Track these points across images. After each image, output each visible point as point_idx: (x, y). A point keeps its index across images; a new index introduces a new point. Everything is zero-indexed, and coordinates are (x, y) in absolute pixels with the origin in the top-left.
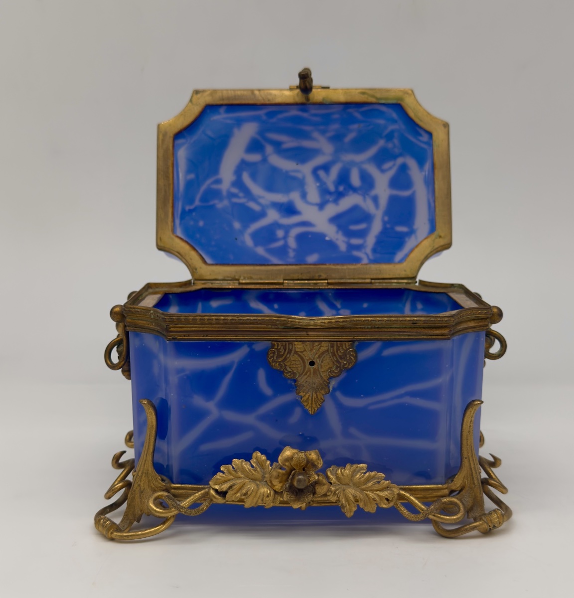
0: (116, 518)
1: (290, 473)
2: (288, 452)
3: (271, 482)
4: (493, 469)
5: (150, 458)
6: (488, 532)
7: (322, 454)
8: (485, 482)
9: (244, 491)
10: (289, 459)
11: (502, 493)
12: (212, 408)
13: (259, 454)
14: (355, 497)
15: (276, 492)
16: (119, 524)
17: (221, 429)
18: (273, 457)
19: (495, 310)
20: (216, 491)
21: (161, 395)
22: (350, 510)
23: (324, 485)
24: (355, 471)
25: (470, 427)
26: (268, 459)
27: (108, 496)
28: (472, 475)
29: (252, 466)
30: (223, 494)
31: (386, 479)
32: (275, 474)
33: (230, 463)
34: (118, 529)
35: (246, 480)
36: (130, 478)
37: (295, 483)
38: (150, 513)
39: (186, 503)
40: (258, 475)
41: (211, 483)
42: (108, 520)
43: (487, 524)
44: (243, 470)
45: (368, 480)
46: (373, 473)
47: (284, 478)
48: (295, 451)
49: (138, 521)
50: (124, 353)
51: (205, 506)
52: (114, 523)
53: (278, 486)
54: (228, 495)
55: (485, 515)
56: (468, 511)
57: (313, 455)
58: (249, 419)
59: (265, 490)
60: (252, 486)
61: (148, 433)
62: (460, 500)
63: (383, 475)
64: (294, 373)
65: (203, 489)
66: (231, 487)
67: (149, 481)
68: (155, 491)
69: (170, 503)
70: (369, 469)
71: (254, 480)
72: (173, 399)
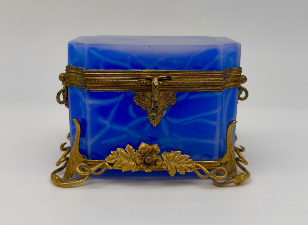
0: (61, 175)
1: (144, 155)
2: (143, 145)
3: (135, 159)
4: (241, 153)
5: (77, 147)
6: (238, 184)
7: (160, 146)
8: (237, 159)
9: (122, 164)
10: (144, 148)
11: (246, 164)
12: (107, 123)
13: (129, 146)
14: (175, 167)
15: (137, 164)
16: (62, 178)
17: (111, 133)
18: (136, 147)
19: (243, 77)
20: (109, 163)
21: (83, 117)
22: (172, 173)
23: (160, 161)
24: (175, 154)
25: (230, 133)
26: (134, 148)
27: (58, 164)
28: (231, 156)
29: (126, 151)
30: (112, 165)
31: (190, 158)
32: (137, 155)
33: (116, 150)
34: (62, 181)
35: (123, 158)
36: (68, 156)
37: (146, 160)
38: (77, 173)
39: (94, 169)
40: (129, 156)
41: (106, 159)
42: (57, 176)
43: (238, 180)
44: (122, 154)
45: (181, 159)
46: (184, 155)
47: (141, 157)
48: (147, 144)
49: (72, 177)
50: (66, 96)
51: (103, 171)
52: (59, 178)
53: (138, 161)
54: (114, 165)
55: (237, 175)
56: (229, 174)
57: (155, 147)
58: (124, 129)
59: (132, 163)
60: (126, 161)
61: (77, 135)
62: (225, 168)
63: (189, 156)
64: (146, 107)
65: (103, 162)
66: (116, 162)
67: (77, 158)
68: (80, 163)
69: (86, 169)
70: (182, 153)
71: (127, 158)
72: (88, 119)
